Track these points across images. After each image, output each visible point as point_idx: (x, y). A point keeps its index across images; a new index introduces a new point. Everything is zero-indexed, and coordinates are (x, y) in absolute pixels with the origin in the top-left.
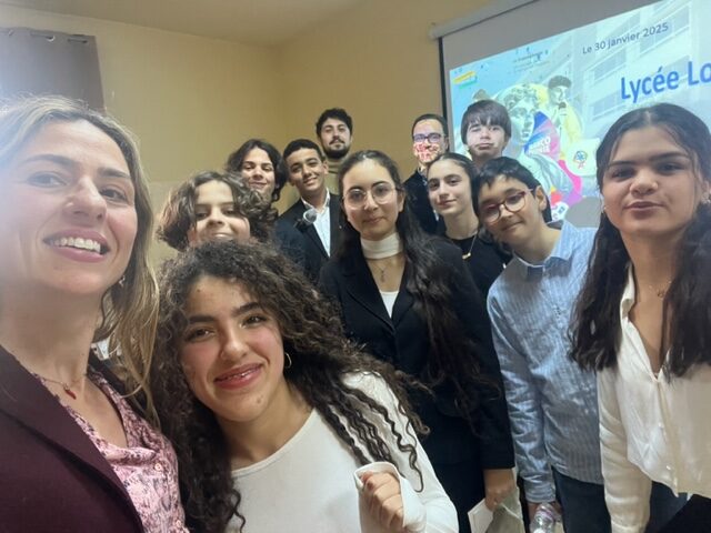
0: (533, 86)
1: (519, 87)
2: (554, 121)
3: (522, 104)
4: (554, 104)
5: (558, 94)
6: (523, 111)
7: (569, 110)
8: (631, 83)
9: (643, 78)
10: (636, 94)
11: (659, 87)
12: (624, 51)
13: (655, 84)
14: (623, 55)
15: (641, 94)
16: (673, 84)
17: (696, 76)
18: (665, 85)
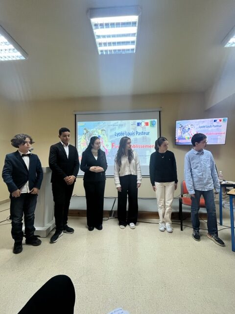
0: (98, 130)
1: (95, 129)
2: (102, 137)
3: (95, 133)
5: (103, 133)
6: (96, 135)
7: (105, 136)
8: (117, 133)
13: (121, 134)
14: (115, 128)
17: (127, 134)
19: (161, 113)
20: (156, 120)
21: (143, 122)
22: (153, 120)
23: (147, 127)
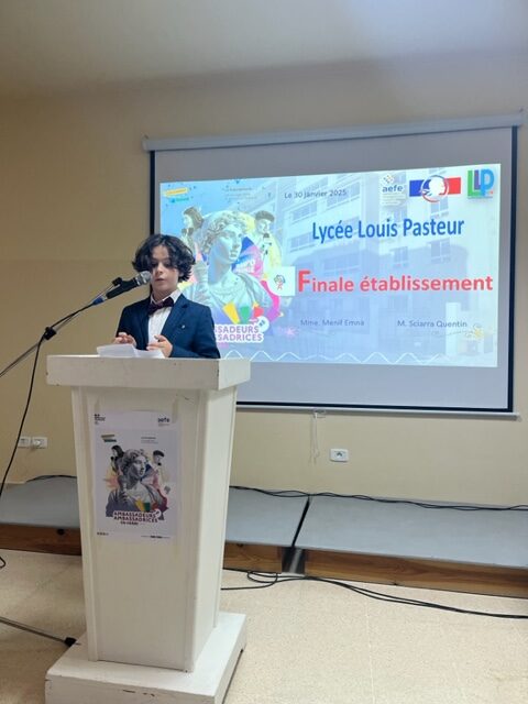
0: (241, 214)
1: (230, 213)
2: (259, 246)
3: (231, 228)
4: (260, 233)
5: (263, 226)
6: (233, 235)
7: (272, 239)
8: (320, 228)
9: (328, 226)
10: (323, 236)
11: (340, 235)
12: (316, 202)
13: (337, 232)
14: (314, 207)
15: (326, 238)
16: (349, 234)
17: (364, 232)
18: (343, 234)
19: (520, 134)
20: (496, 168)
21: (436, 178)
22: (480, 167)
23: (452, 198)
